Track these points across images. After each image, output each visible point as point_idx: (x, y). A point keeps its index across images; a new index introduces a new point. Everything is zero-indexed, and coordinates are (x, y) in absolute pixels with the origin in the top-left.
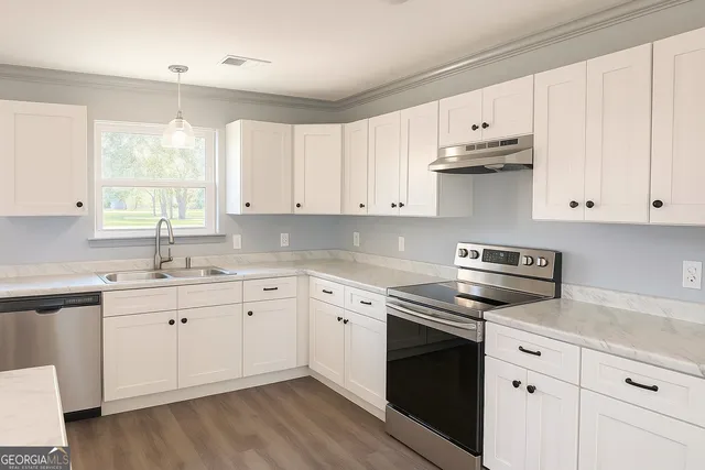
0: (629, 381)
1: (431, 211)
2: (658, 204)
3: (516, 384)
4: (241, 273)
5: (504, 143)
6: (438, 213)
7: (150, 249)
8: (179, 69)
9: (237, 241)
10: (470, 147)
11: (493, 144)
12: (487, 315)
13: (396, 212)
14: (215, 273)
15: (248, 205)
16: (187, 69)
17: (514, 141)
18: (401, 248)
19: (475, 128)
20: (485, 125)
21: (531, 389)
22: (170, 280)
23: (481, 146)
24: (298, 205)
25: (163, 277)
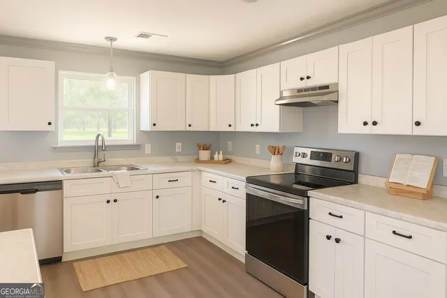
0: (394, 232)
1: (276, 129)
2: (418, 124)
3: (329, 238)
4: (151, 169)
5: (321, 88)
6: (280, 130)
7: (92, 154)
8: (112, 39)
9: (148, 148)
10: (299, 91)
11: (313, 89)
12: (310, 193)
13: (254, 129)
14: (133, 169)
15: (154, 125)
16: (116, 39)
17: (327, 87)
18: (258, 152)
19: (302, 79)
20: (308, 78)
21: (338, 241)
22: (105, 173)
23: (307, 90)
24: (190, 126)
25: (100, 171)
